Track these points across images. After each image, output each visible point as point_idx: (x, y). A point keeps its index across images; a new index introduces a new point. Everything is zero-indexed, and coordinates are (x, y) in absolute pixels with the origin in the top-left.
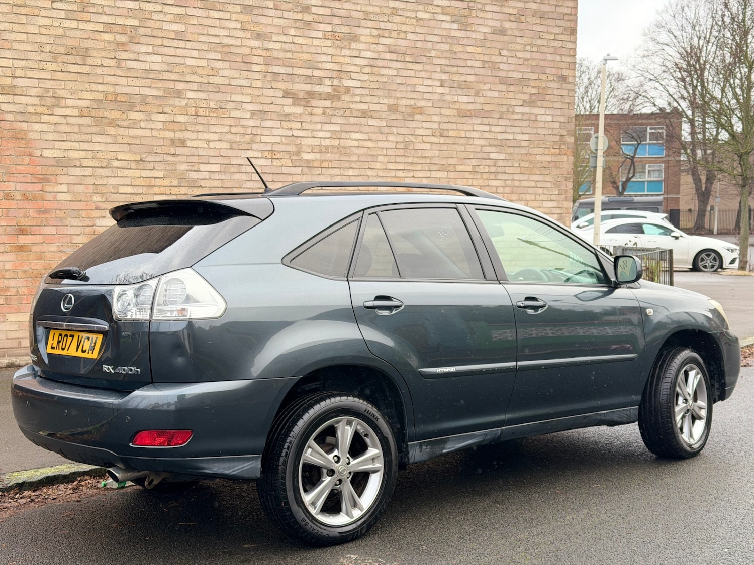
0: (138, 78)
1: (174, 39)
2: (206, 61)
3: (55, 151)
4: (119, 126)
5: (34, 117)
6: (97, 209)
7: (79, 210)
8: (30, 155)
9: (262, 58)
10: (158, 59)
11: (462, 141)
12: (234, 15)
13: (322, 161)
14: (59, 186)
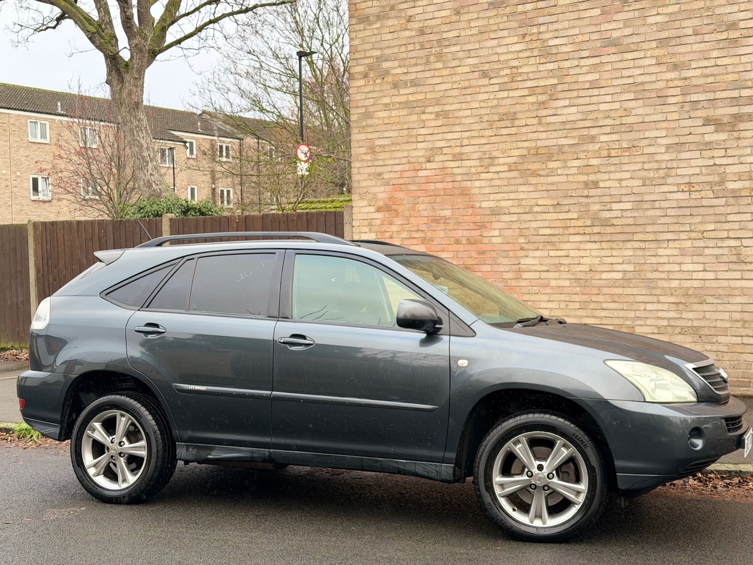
0: (556, 130)
1: (588, 89)
2: (619, 103)
3: (490, 202)
4: (540, 176)
5: (475, 176)
6: (522, 249)
7: (508, 251)
8: (472, 207)
9: (679, 88)
10: (574, 110)
12: (649, 52)
14: (493, 231)
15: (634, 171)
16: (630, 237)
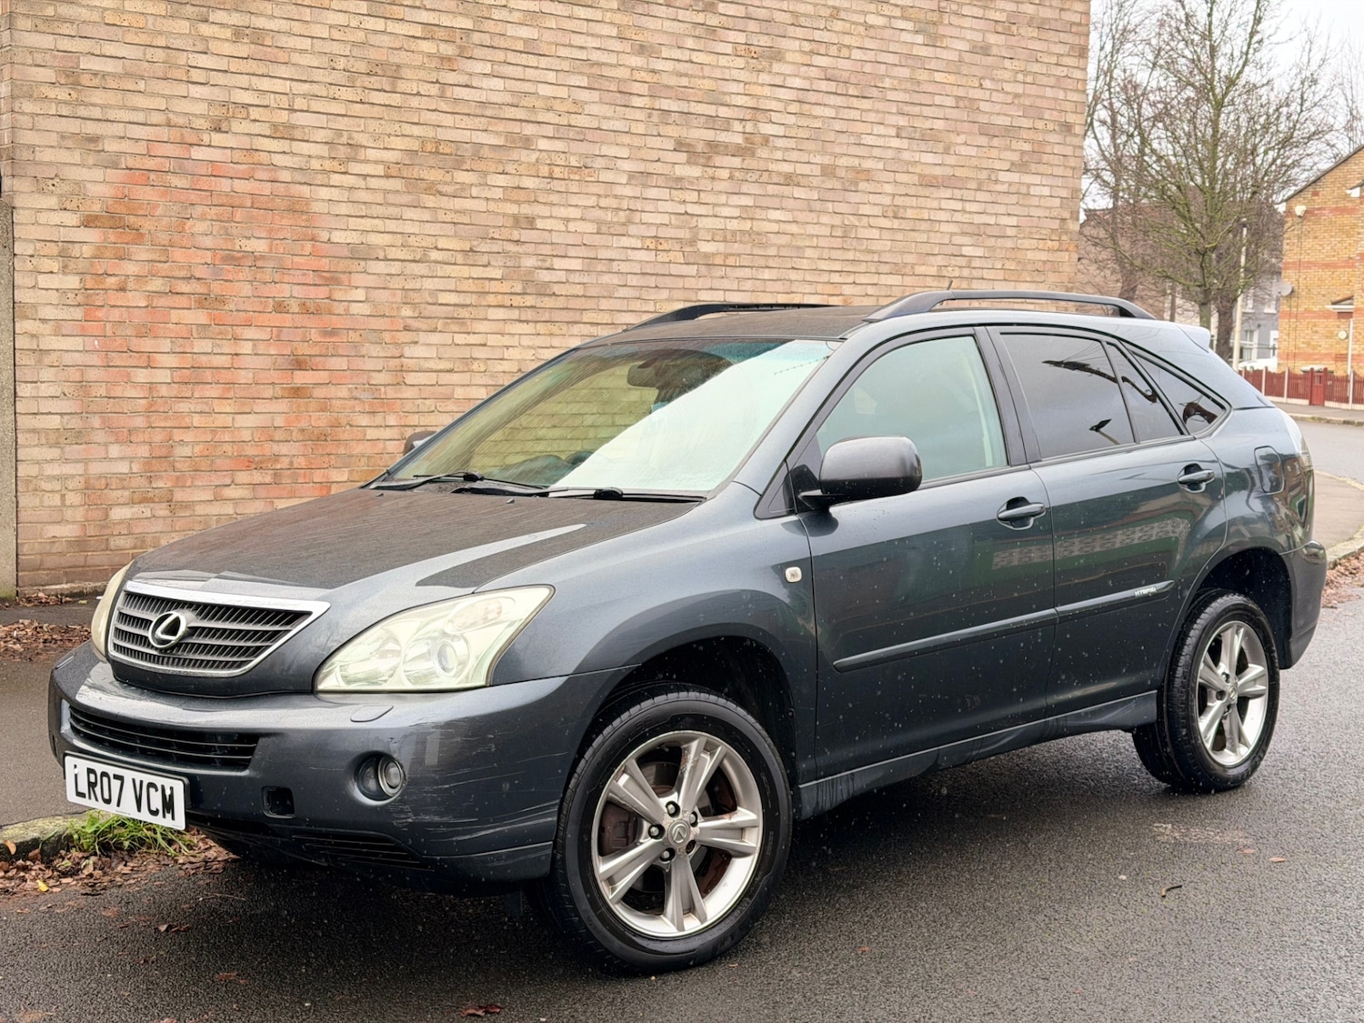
0: (469, 115)
1: (521, 52)
2: (566, 88)
3: (349, 233)
4: (441, 194)
5: (320, 176)
6: (407, 328)
7: (381, 331)
8: (312, 240)
9: (647, 85)
10: (498, 83)
11: (924, 226)
12: (609, 14)
13: (727, 256)
14: (354, 291)
15: (585, 207)
16: (576, 317)
